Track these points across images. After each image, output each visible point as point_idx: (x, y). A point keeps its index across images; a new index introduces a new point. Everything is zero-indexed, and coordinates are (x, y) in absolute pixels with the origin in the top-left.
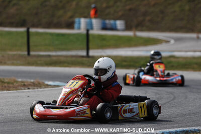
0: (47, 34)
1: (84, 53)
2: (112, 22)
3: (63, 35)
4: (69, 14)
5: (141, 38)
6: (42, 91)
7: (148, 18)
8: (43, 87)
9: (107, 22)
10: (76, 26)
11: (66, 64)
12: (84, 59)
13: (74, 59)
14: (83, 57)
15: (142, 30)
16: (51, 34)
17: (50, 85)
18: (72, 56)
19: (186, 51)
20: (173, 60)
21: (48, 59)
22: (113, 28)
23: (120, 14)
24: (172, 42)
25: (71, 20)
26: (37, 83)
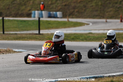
0: (15, 20)
1: (37, 32)
2: (54, 13)
3: (25, 21)
4: (29, 8)
5: (72, 22)
6: (11, 55)
7: (76, 10)
8: (12, 53)
9: (51, 13)
10: (32, 15)
11: (26, 39)
12: (37, 35)
13: (31, 35)
14: (36, 34)
15: (72, 18)
16: (17, 21)
17: (16, 51)
18: (30, 34)
19: (99, 30)
20: (91, 35)
21: (16, 36)
22: (55, 17)
23: (59, 8)
24: (91, 24)
25: (30, 12)
26: (8, 50)
